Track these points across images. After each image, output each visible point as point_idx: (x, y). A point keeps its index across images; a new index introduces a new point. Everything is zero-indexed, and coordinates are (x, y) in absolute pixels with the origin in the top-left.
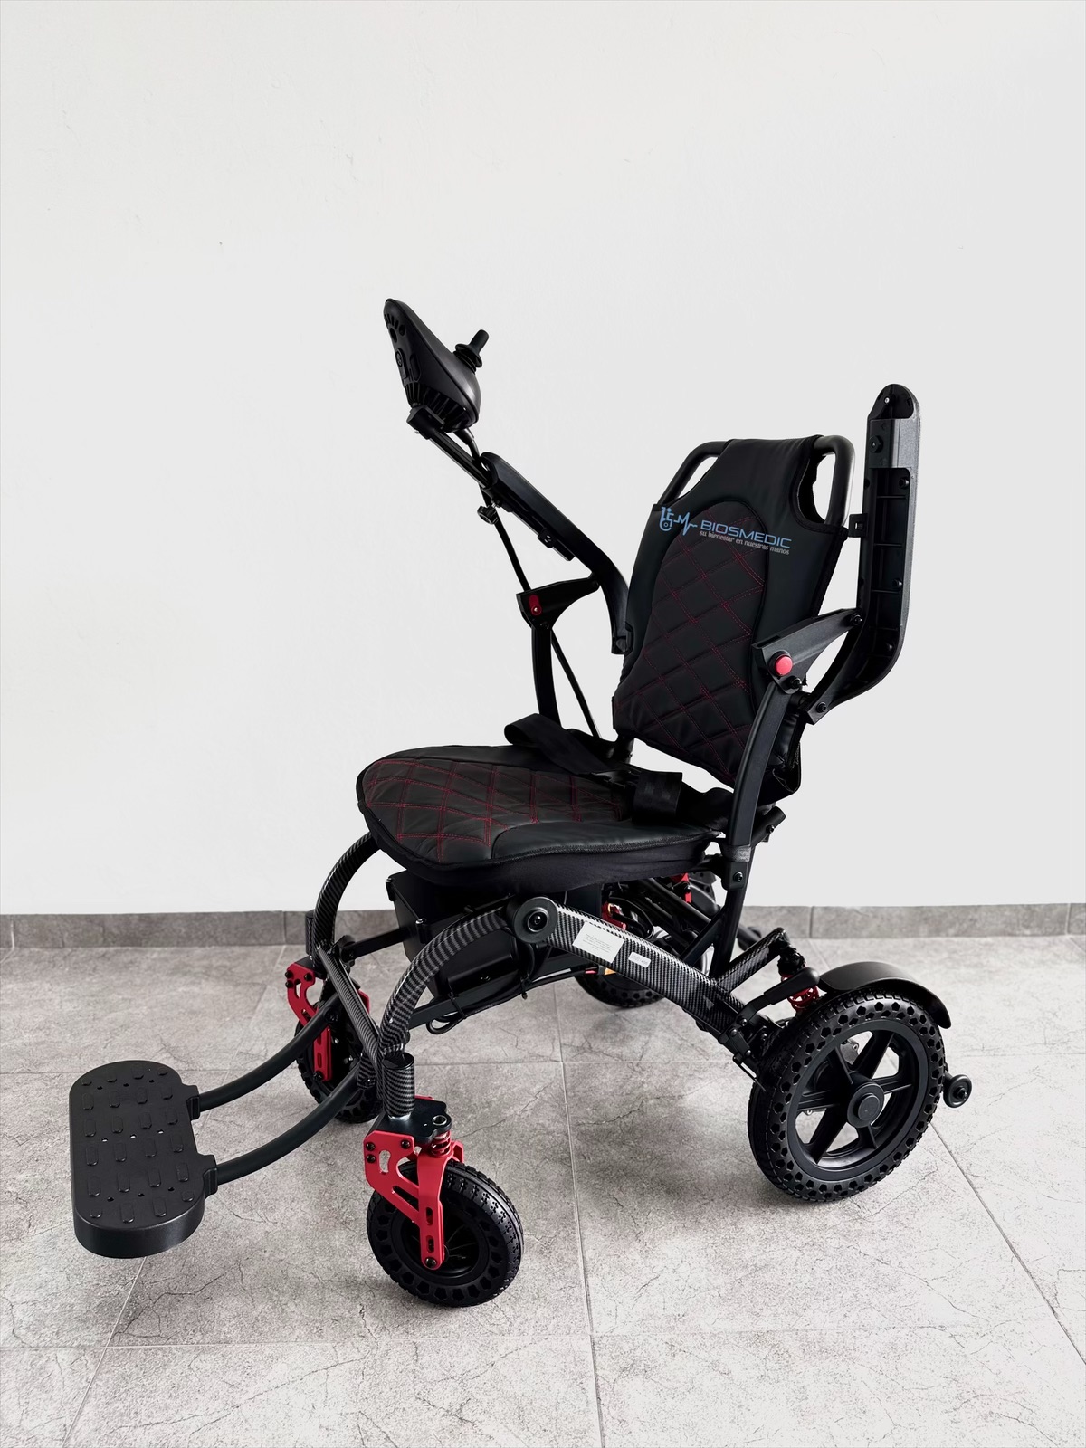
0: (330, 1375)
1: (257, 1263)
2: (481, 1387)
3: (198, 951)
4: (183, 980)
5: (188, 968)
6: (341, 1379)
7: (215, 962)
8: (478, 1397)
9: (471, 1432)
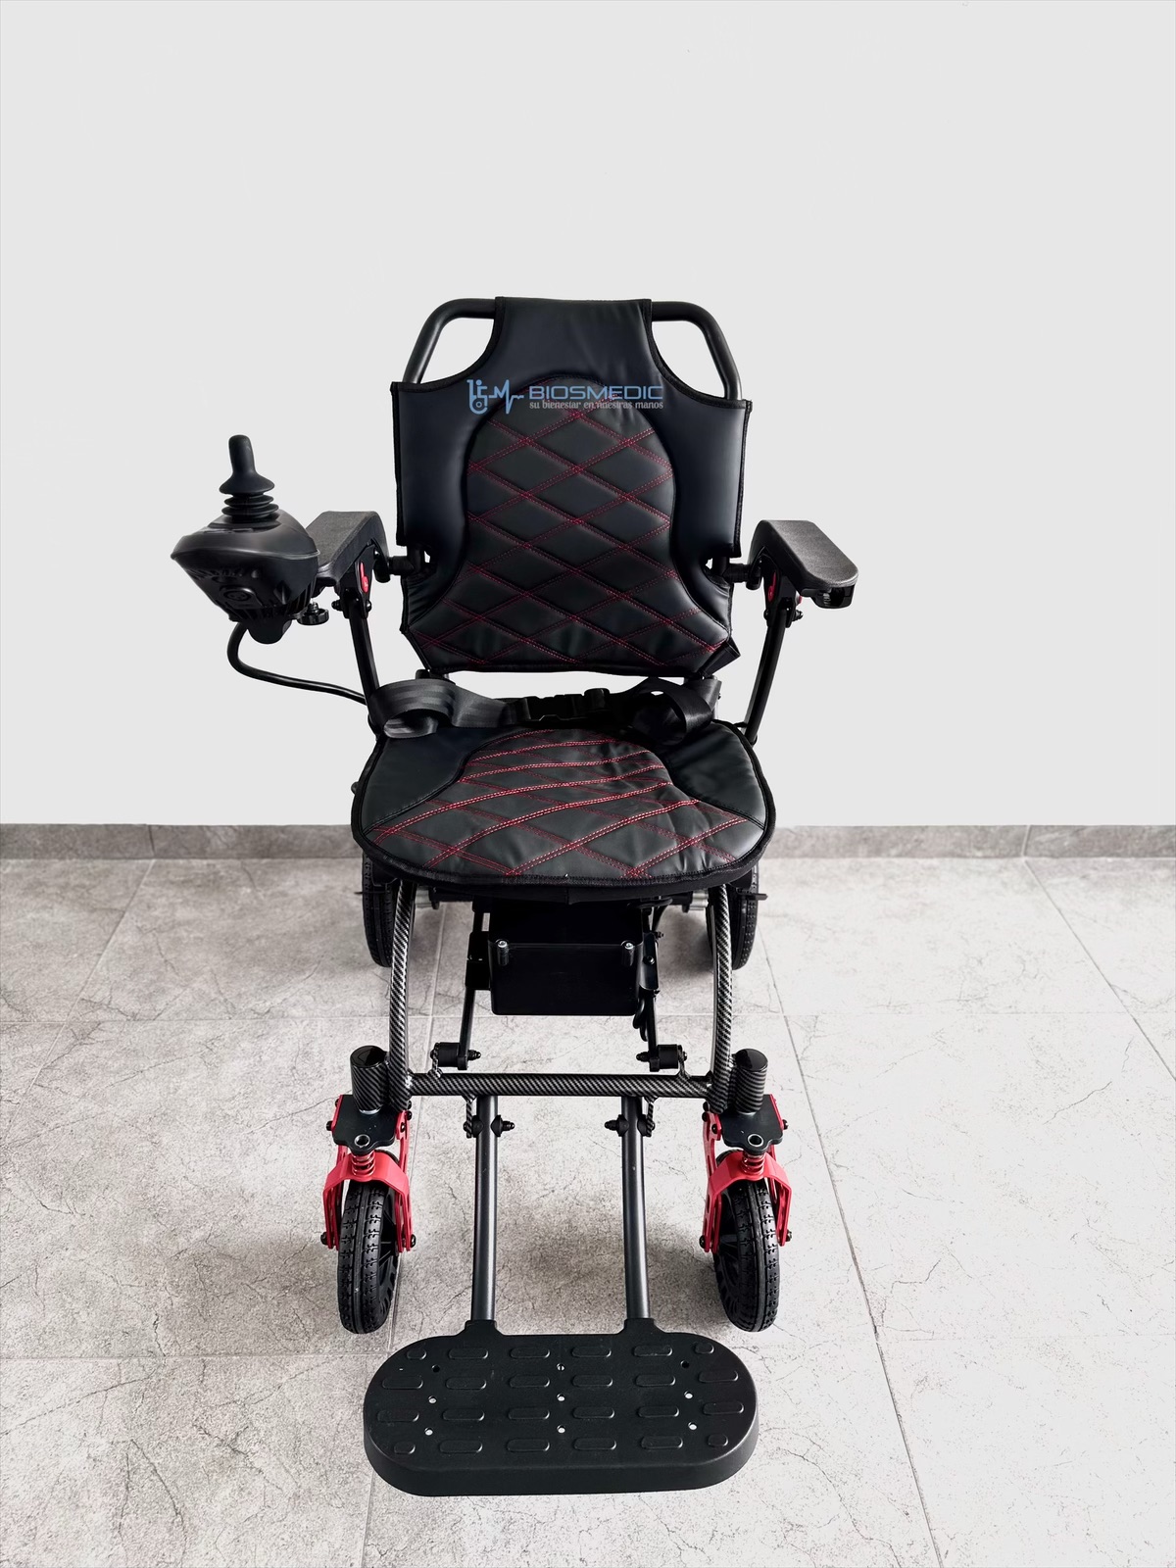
0: (110, 1396)
1: (55, 1263)
2: (263, 1412)
3: (57, 865)
4: (34, 904)
5: (43, 887)
6: (119, 1402)
7: (73, 880)
8: (257, 1424)
9: (242, 1464)
